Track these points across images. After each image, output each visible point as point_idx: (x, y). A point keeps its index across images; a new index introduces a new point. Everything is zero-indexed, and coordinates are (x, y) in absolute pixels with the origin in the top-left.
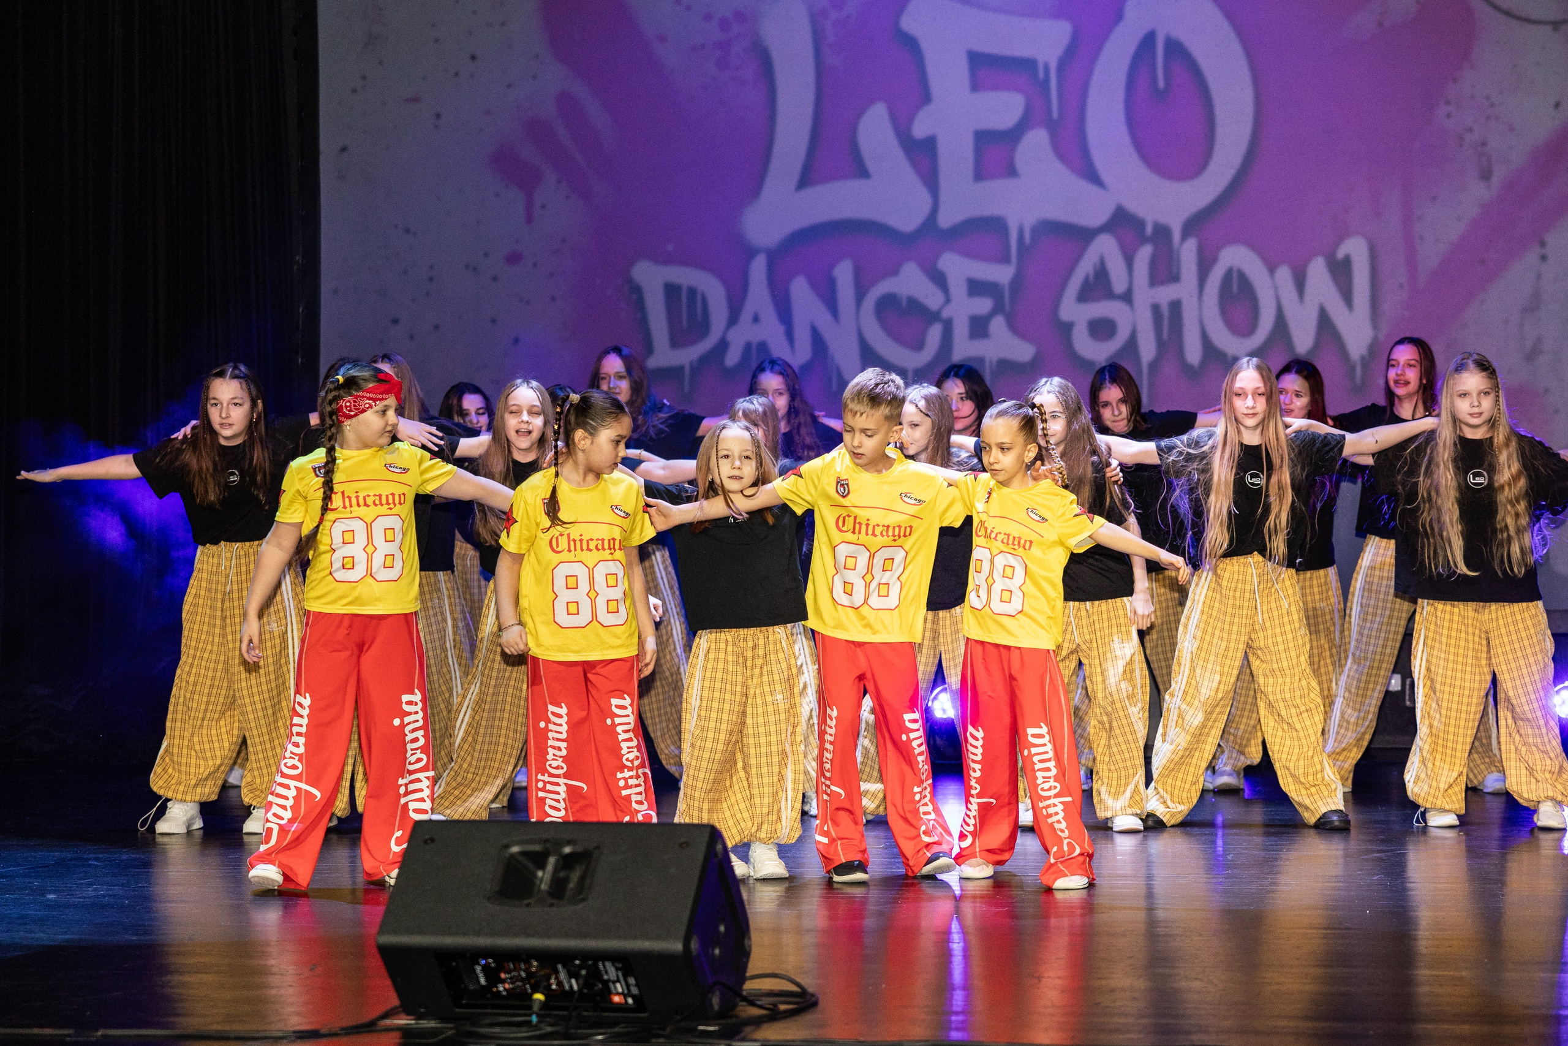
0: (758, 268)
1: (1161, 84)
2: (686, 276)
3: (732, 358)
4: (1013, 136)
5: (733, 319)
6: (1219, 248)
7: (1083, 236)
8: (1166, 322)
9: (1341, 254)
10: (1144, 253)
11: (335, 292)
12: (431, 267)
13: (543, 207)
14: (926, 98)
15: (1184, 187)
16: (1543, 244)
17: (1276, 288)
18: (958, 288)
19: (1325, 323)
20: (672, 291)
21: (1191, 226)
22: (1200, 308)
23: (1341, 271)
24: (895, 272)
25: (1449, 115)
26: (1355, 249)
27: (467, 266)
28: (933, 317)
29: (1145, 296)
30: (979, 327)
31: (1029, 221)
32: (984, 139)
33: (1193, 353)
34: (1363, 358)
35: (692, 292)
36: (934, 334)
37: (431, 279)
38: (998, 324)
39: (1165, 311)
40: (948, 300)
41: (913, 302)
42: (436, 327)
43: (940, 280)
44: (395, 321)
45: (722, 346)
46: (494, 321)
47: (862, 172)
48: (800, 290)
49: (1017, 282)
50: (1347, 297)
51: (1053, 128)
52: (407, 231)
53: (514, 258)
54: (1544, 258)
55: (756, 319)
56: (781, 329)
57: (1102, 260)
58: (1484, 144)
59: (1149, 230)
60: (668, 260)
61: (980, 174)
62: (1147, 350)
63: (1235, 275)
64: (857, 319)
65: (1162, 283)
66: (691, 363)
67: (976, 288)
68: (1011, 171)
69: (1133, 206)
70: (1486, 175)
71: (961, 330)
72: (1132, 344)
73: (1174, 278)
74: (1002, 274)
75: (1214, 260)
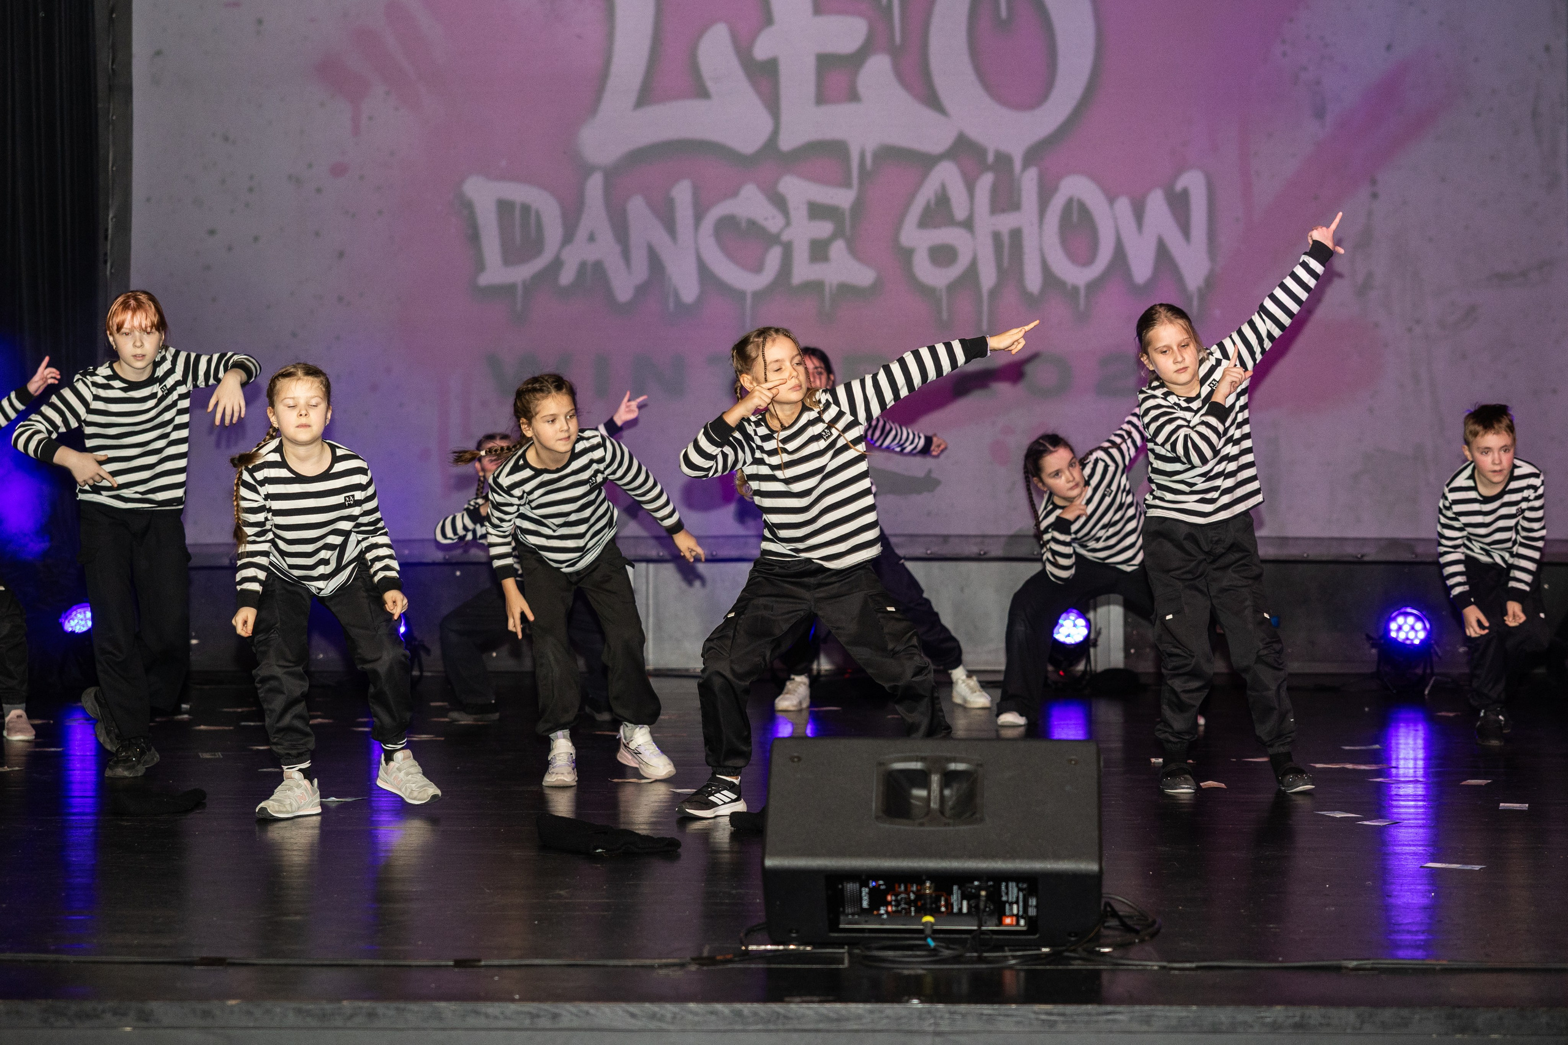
0: (595, 185)
1: (1004, 13)
2: (519, 193)
3: (567, 277)
4: (857, 59)
5: (568, 238)
6: (1059, 177)
7: (926, 162)
8: (1006, 251)
9: (1179, 186)
10: (986, 181)
11: (148, 200)
12: (251, 177)
13: (371, 118)
14: (768, 19)
15: (1026, 117)
16: (1374, 182)
17: (1115, 219)
18: (799, 213)
19: (1163, 254)
20: (504, 207)
21: (1033, 155)
22: (1040, 235)
23: (1179, 204)
24: (734, 193)
25: (1284, 54)
26: (1193, 182)
27: (290, 177)
28: (773, 239)
29: (986, 223)
30: (819, 251)
31: (871, 146)
32: (826, 63)
33: (1033, 281)
34: (1200, 290)
35: (526, 209)
36: (773, 258)
37: (251, 190)
38: (838, 248)
39: (1006, 239)
40: (788, 224)
41: (752, 223)
42: (256, 239)
43: (780, 202)
44: (212, 232)
45: (557, 264)
46: (317, 234)
47: (702, 93)
48: (637, 207)
49: (858, 206)
50: (1185, 229)
51: (896, 53)
52: (226, 139)
53: (338, 170)
54: (1375, 196)
55: (592, 238)
56: (617, 249)
57: (943, 187)
58: (1318, 83)
59: (991, 158)
60: (503, 177)
61: (821, 98)
62: (988, 277)
63: (1075, 204)
64: (696, 242)
65: (1003, 211)
66: (524, 282)
67: (817, 211)
68: (853, 96)
69: (975, 134)
70: (1319, 113)
71: (801, 254)
72: (972, 270)
73: (1014, 206)
74: (843, 198)
75: (1055, 189)
